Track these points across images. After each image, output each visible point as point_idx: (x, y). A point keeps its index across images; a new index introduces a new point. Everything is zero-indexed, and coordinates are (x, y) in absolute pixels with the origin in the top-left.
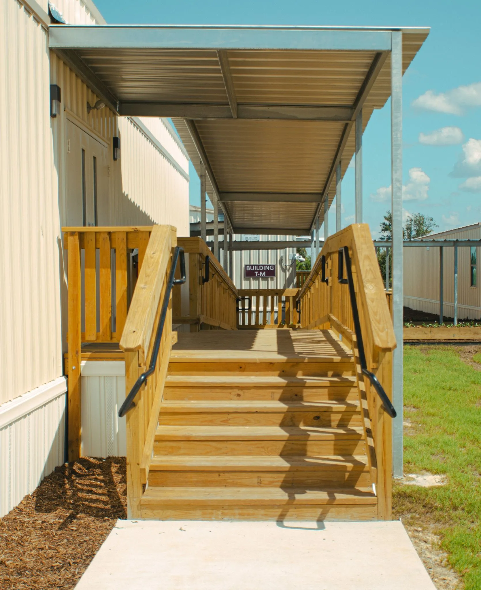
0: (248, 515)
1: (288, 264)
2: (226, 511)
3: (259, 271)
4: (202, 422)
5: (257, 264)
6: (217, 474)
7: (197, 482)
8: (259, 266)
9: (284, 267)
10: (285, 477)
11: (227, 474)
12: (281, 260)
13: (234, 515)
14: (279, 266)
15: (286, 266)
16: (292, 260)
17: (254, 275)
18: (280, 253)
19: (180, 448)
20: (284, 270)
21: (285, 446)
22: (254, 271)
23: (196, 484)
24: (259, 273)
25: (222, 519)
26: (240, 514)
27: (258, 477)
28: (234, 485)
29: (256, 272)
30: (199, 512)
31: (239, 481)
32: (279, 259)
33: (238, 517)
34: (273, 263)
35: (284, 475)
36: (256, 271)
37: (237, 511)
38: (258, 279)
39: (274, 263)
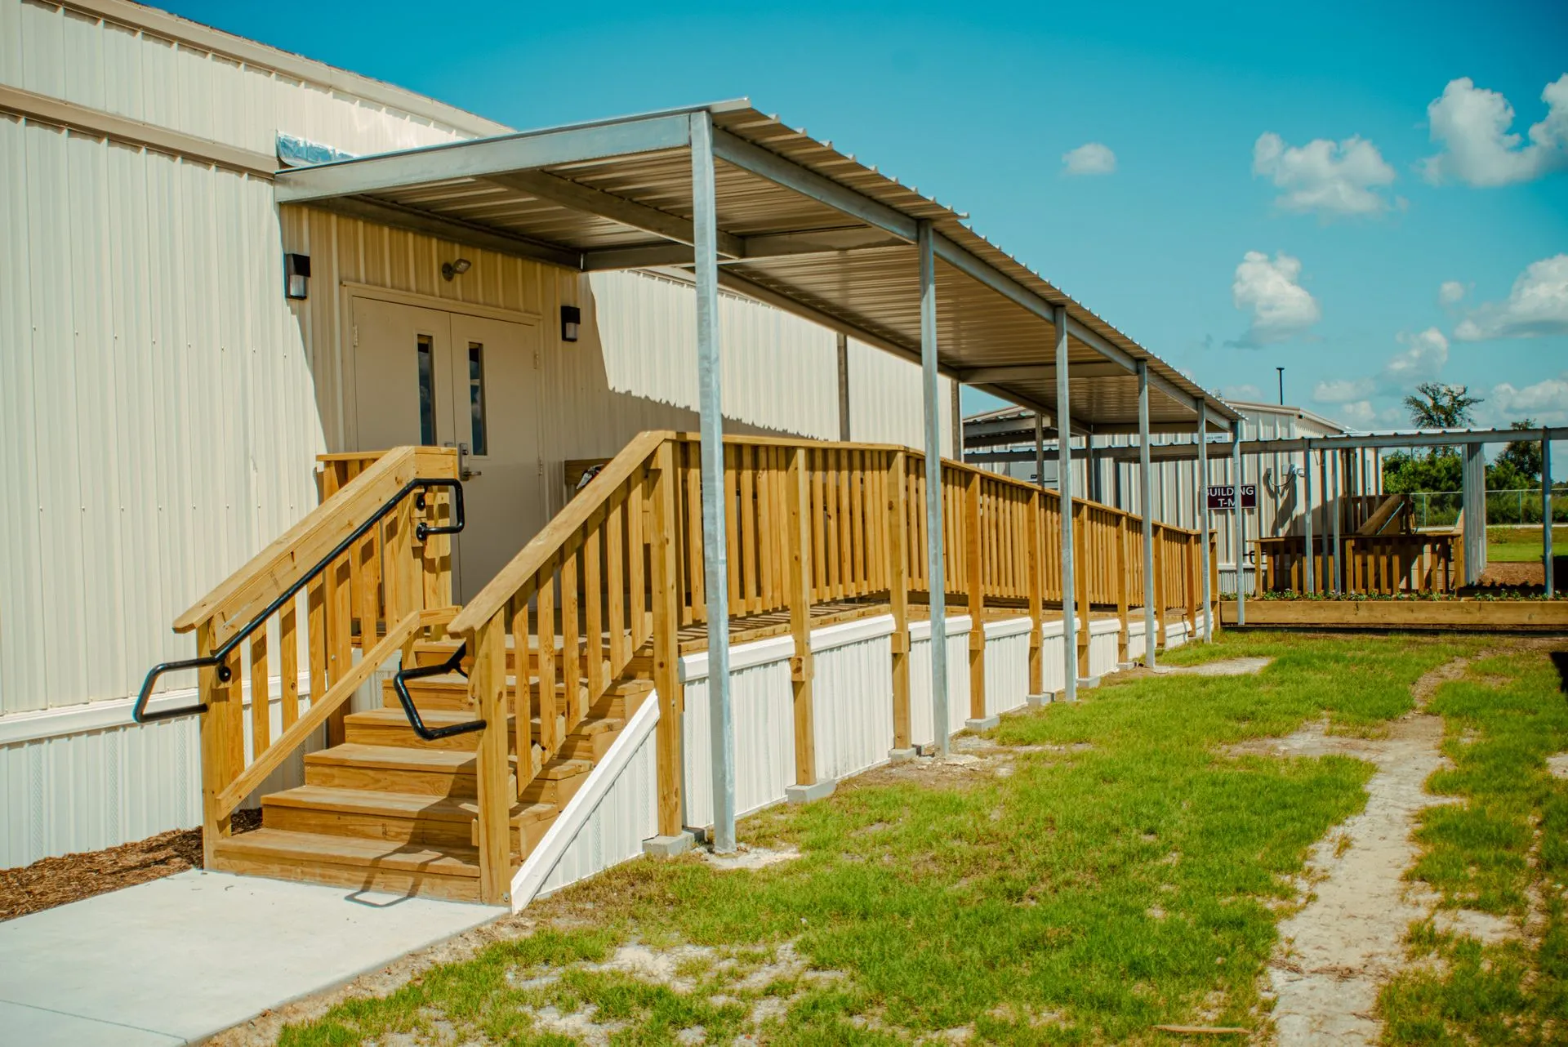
0: (330, 877)
1: (1280, 483)
2: (306, 870)
3: (1226, 498)
4: (395, 740)
5: (1223, 484)
6: (336, 817)
7: (316, 825)
8: (1225, 489)
9: (1273, 488)
10: (415, 828)
11: (349, 818)
12: (1267, 476)
13: (314, 875)
14: (1263, 488)
15: (1277, 487)
16: (1288, 476)
17: (1218, 504)
18: (1266, 459)
19: (333, 777)
20: (1273, 494)
21: (454, 783)
22: (1217, 497)
23: (312, 829)
24: (1226, 501)
25: (301, 881)
26: (323, 876)
27: (383, 825)
28: (355, 834)
29: (1221, 500)
30: (276, 868)
31: (361, 828)
32: (1263, 474)
33: (318, 879)
34: (1252, 483)
35: (412, 824)
36: (1221, 497)
37: (318, 871)
38: (1225, 512)
39: (1254, 482)
